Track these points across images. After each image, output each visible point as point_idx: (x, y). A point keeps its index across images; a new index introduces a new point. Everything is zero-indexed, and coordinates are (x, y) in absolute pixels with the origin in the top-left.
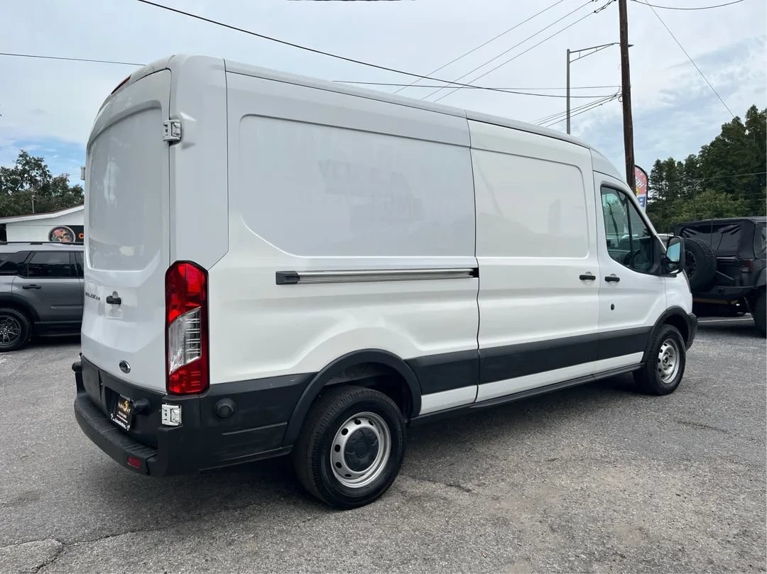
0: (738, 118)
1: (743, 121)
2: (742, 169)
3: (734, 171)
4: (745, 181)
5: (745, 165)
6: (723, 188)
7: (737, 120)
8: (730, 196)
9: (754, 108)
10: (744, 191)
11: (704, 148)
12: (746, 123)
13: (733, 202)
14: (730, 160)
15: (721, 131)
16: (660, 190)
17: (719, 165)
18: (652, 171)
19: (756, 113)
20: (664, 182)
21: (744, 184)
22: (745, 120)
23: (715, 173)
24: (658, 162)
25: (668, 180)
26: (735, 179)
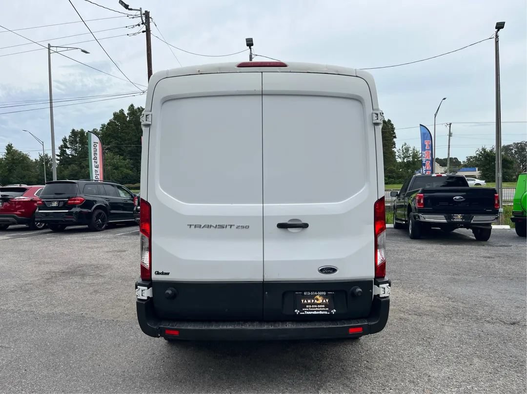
0: (122, 110)
1: (126, 112)
2: (127, 142)
3: (122, 142)
4: (129, 149)
5: (129, 140)
6: (117, 152)
7: (122, 111)
8: (122, 157)
9: (132, 105)
10: (129, 155)
11: (103, 126)
12: (128, 114)
13: (123, 161)
14: (120, 135)
15: (112, 117)
16: (76, 150)
17: (114, 138)
18: (70, 136)
19: (133, 108)
20: (78, 145)
21: (129, 151)
22: (128, 112)
23: (112, 142)
24: (73, 130)
25: (80, 143)
26: (123, 147)
